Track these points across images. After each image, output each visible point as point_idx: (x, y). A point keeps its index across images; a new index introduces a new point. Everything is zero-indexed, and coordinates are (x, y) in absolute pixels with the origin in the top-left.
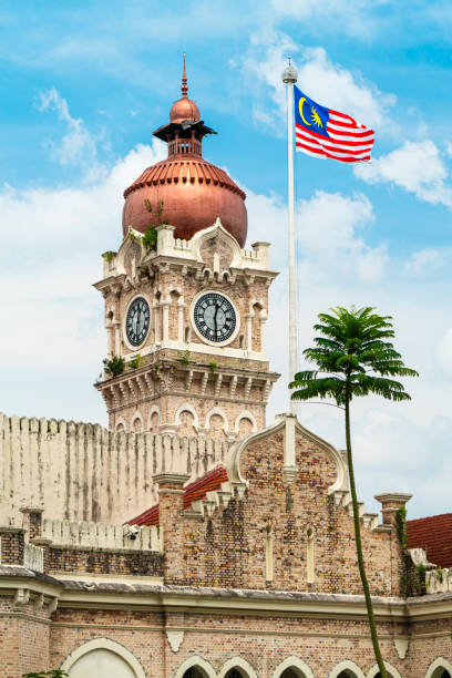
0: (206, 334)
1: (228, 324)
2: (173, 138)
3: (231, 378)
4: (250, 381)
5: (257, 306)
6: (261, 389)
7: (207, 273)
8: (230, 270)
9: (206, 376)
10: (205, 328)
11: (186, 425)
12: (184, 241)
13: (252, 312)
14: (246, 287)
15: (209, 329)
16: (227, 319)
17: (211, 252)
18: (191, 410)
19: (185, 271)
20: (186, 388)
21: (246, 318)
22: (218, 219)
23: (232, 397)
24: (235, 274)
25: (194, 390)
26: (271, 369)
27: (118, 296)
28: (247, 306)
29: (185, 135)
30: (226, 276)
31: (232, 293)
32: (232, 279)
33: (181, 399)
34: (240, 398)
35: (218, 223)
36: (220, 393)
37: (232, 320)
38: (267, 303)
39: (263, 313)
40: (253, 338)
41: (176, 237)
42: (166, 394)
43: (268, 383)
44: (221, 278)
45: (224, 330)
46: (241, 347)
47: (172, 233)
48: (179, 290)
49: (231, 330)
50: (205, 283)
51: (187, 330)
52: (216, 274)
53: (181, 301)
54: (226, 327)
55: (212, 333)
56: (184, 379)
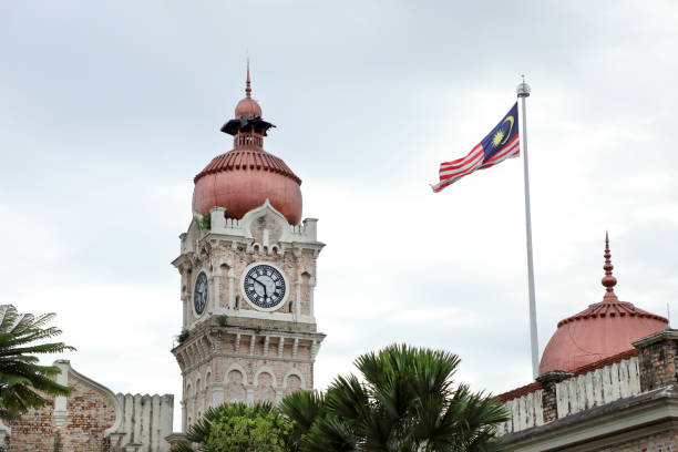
0: (256, 301)
1: (278, 291)
2: (237, 133)
3: (279, 339)
4: (297, 341)
5: (305, 274)
6: (309, 348)
7: (257, 247)
8: (279, 243)
9: (254, 338)
10: (255, 296)
11: (235, 384)
12: (235, 220)
13: (301, 280)
14: (295, 258)
15: (259, 297)
16: (277, 288)
17: (261, 229)
18: (240, 368)
19: (235, 247)
20: (235, 350)
21: (296, 285)
22: (267, 200)
23: (280, 357)
24: (283, 247)
25: (243, 351)
26: (319, 331)
27: (190, 271)
28: (296, 275)
29: (247, 130)
30: (275, 249)
31: (282, 265)
32: (281, 252)
33: (230, 360)
34: (288, 357)
35: (267, 203)
36: (268, 353)
37: (283, 288)
38: (315, 272)
39: (311, 281)
40: (302, 304)
41: (227, 216)
42: (216, 356)
43: (315, 343)
44: (270, 251)
45: (274, 297)
46: (290, 311)
47: (223, 213)
48: (229, 263)
49: (280, 297)
50: (254, 256)
51: (237, 299)
52: (266, 248)
53: (231, 273)
54: (275, 294)
55: (261, 300)
56: (233, 342)
